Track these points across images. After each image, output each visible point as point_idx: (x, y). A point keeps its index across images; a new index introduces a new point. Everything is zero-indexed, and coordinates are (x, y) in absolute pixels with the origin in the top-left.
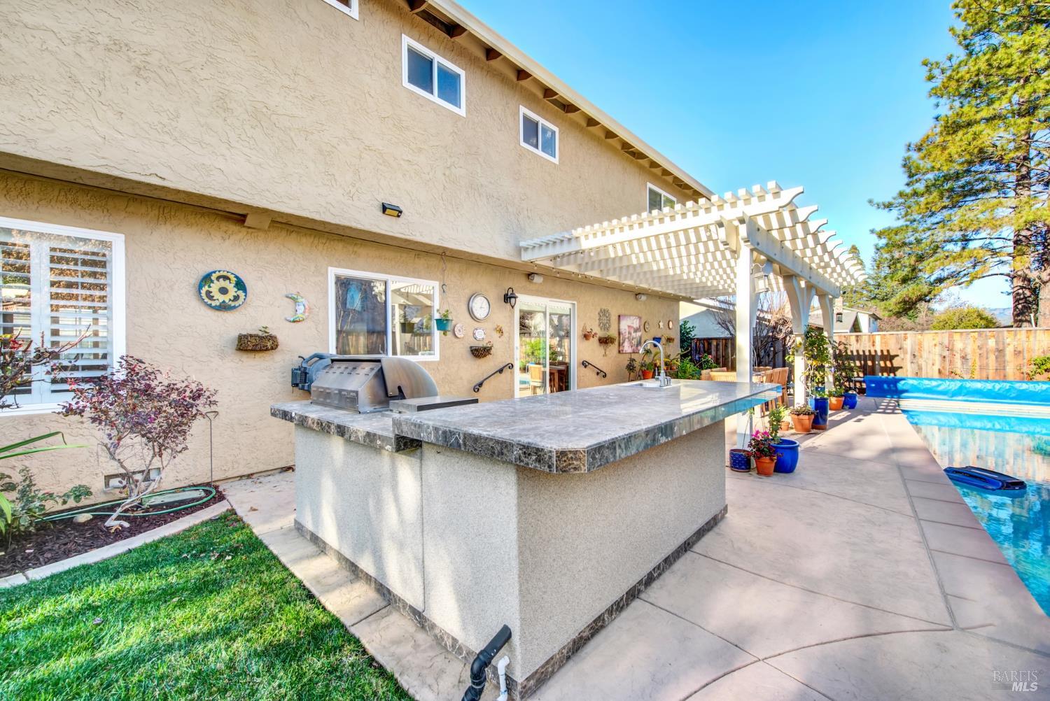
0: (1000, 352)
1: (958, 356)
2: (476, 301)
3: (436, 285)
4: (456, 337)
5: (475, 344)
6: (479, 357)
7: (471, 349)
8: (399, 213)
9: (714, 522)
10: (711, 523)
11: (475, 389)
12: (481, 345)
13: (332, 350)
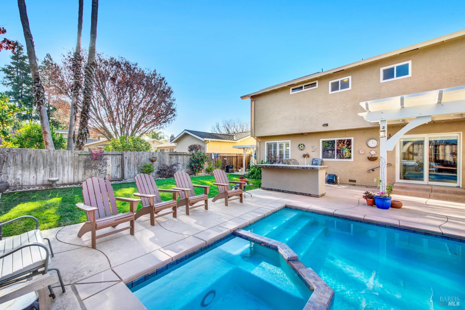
2: (370, 141)
3: (352, 139)
4: (360, 154)
5: (370, 156)
6: (372, 160)
7: (368, 158)
8: (327, 125)
9: (310, 195)
10: (308, 195)
11: (369, 171)
12: (373, 156)
13: (321, 158)
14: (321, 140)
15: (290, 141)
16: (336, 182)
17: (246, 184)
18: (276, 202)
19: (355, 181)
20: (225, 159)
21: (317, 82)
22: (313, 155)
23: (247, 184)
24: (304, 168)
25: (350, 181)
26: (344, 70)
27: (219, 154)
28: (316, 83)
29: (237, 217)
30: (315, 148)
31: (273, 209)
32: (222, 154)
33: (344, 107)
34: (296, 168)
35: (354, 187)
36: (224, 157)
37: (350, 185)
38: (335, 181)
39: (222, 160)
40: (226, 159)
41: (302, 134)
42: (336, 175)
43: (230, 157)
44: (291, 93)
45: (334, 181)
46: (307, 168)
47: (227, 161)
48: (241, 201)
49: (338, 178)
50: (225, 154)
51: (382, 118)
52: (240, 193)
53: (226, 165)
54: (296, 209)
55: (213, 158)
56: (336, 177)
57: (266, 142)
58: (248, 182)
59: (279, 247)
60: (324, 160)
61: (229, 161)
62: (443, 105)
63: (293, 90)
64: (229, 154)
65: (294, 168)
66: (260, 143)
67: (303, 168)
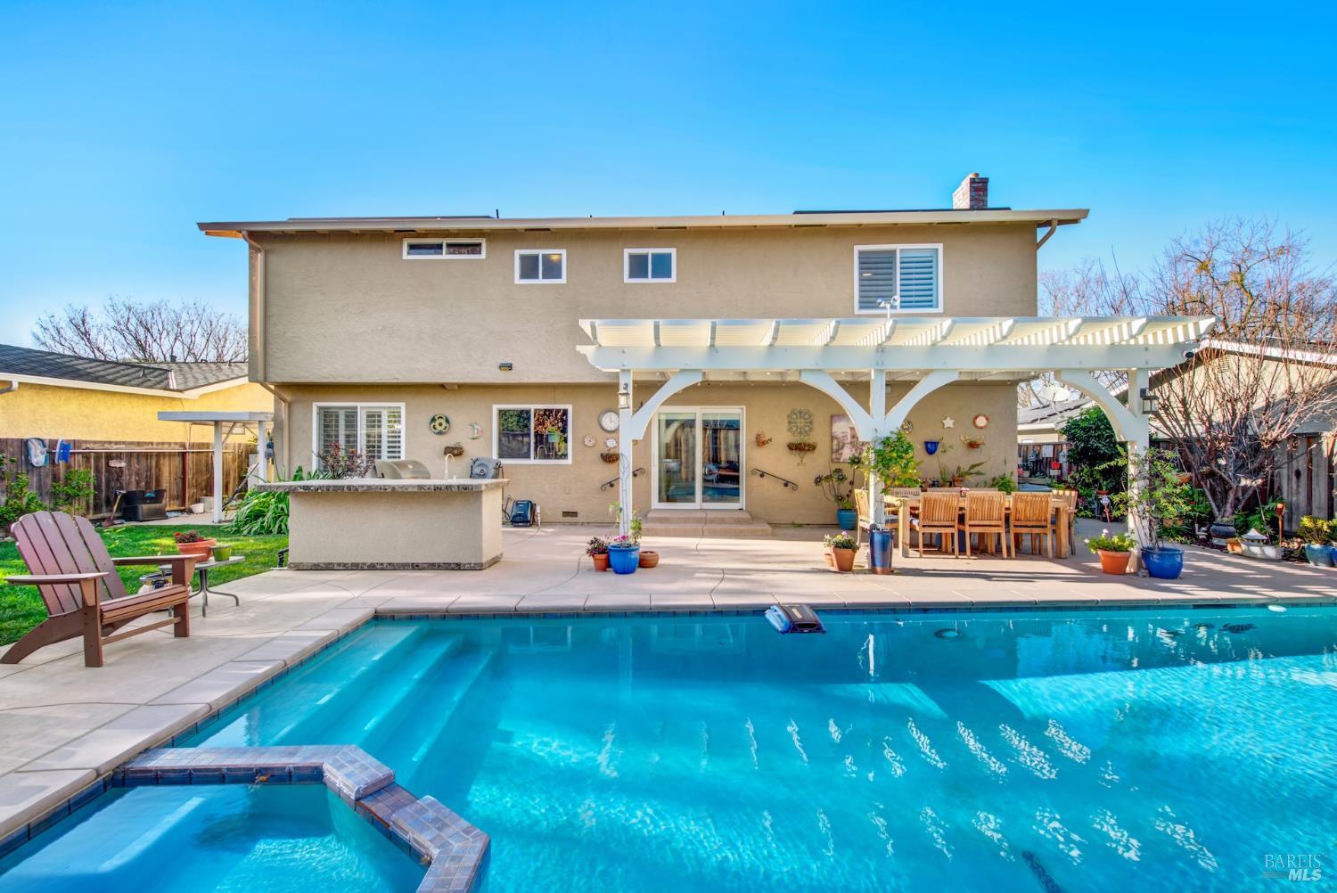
2: (605, 416)
3: (570, 408)
4: (586, 446)
5: (605, 451)
6: (610, 462)
7: (602, 455)
8: (510, 367)
9: (458, 567)
10: (453, 566)
11: (603, 488)
12: (611, 452)
13: (495, 456)
14: (496, 408)
15: (402, 405)
16: (534, 520)
17: (212, 559)
18: (341, 606)
19: (574, 514)
20: (113, 464)
21: (483, 241)
22: (473, 450)
23: (217, 560)
24: (441, 489)
25: (566, 514)
26: (548, 230)
27: (76, 443)
28: (479, 245)
29: (146, 704)
30: (480, 428)
31: (325, 634)
32: (95, 442)
33: (552, 325)
34: (416, 490)
35: (573, 529)
36: (109, 456)
37: (564, 524)
38: (529, 518)
39: (97, 470)
40: (123, 464)
41: (442, 386)
42: (533, 502)
43: (148, 456)
44: (405, 256)
45: (527, 517)
46: (447, 487)
47: (126, 472)
48: (182, 630)
49: (538, 510)
50: (116, 443)
51: (624, 365)
52: (177, 600)
53: (121, 488)
54: (411, 617)
55: (38, 458)
56: (533, 507)
57: (315, 406)
58: (219, 554)
59: (326, 767)
60: (504, 462)
61: (137, 474)
62: (717, 351)
63: (412, 247)
64: (139, 444)
65: (409, 490)
66: (290, 405)
67: (437, 488)
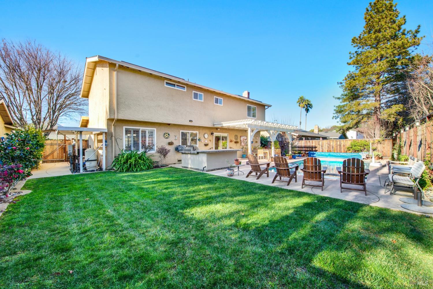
0: (340, 145)
1: (331, 146)
2: (205, 135)
3: (198, 132)
4: (202, 142)
6: (206, 146)
7: (204, 144)
8: (192, 121)
13: (181, 145)
14: (181, 131)
15: (155, 129)
21: (185, 86)
22: (176, 143)
30: (177, 137)
33: (200, 112)
41: (169, 124)
57: (124, 128)
63: (167, 83)
66: (115, 127)
